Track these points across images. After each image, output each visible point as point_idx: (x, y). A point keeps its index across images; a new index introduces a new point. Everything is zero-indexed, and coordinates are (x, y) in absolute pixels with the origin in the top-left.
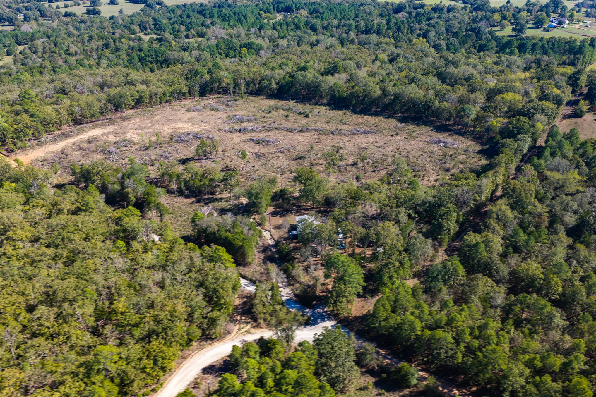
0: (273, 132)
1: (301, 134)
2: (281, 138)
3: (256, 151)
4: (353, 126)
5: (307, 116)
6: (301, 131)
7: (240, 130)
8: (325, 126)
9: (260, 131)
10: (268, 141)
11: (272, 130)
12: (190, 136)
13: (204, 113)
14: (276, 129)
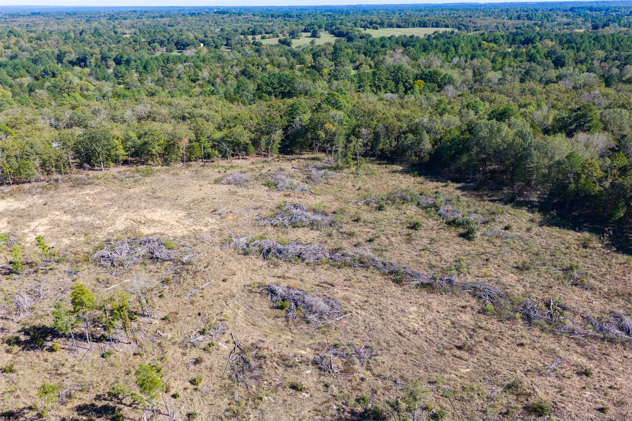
0: (350, 272)
1: (425, 297)
2: (357, 297)
3: (255, 336)
4: (608, 297)
5: (467, 236)
6: (429, 286)
7: (268, 251)
8: (510, 278)
9: (318, 262)
10: (309, 308)
11: (350, 266)
12: (142, 251)
13: (241, 191)
14: (363, 263)
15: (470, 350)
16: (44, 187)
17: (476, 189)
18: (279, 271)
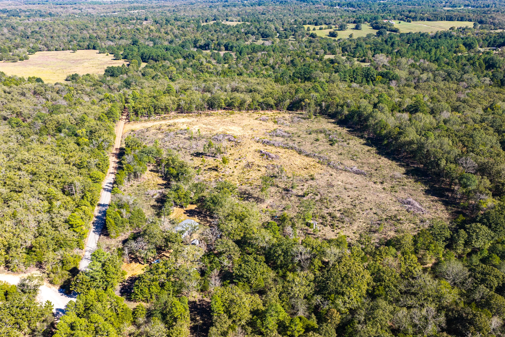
0: (287, 150)
1: (304, 158)
2: (285, 156)
3: (253, 160)
4: (358, 163)
5: (332, 144)
6: (307, 156)
8: (334, 156)
9: (278, 146)
10: (270, 156)
11: (288, 148)
12: (226, 138)
13: (264, 123)
14: (292, 148)
15: (307, 169)
16: (196, 115)
17: (352, 131)
18: (266, 148)
